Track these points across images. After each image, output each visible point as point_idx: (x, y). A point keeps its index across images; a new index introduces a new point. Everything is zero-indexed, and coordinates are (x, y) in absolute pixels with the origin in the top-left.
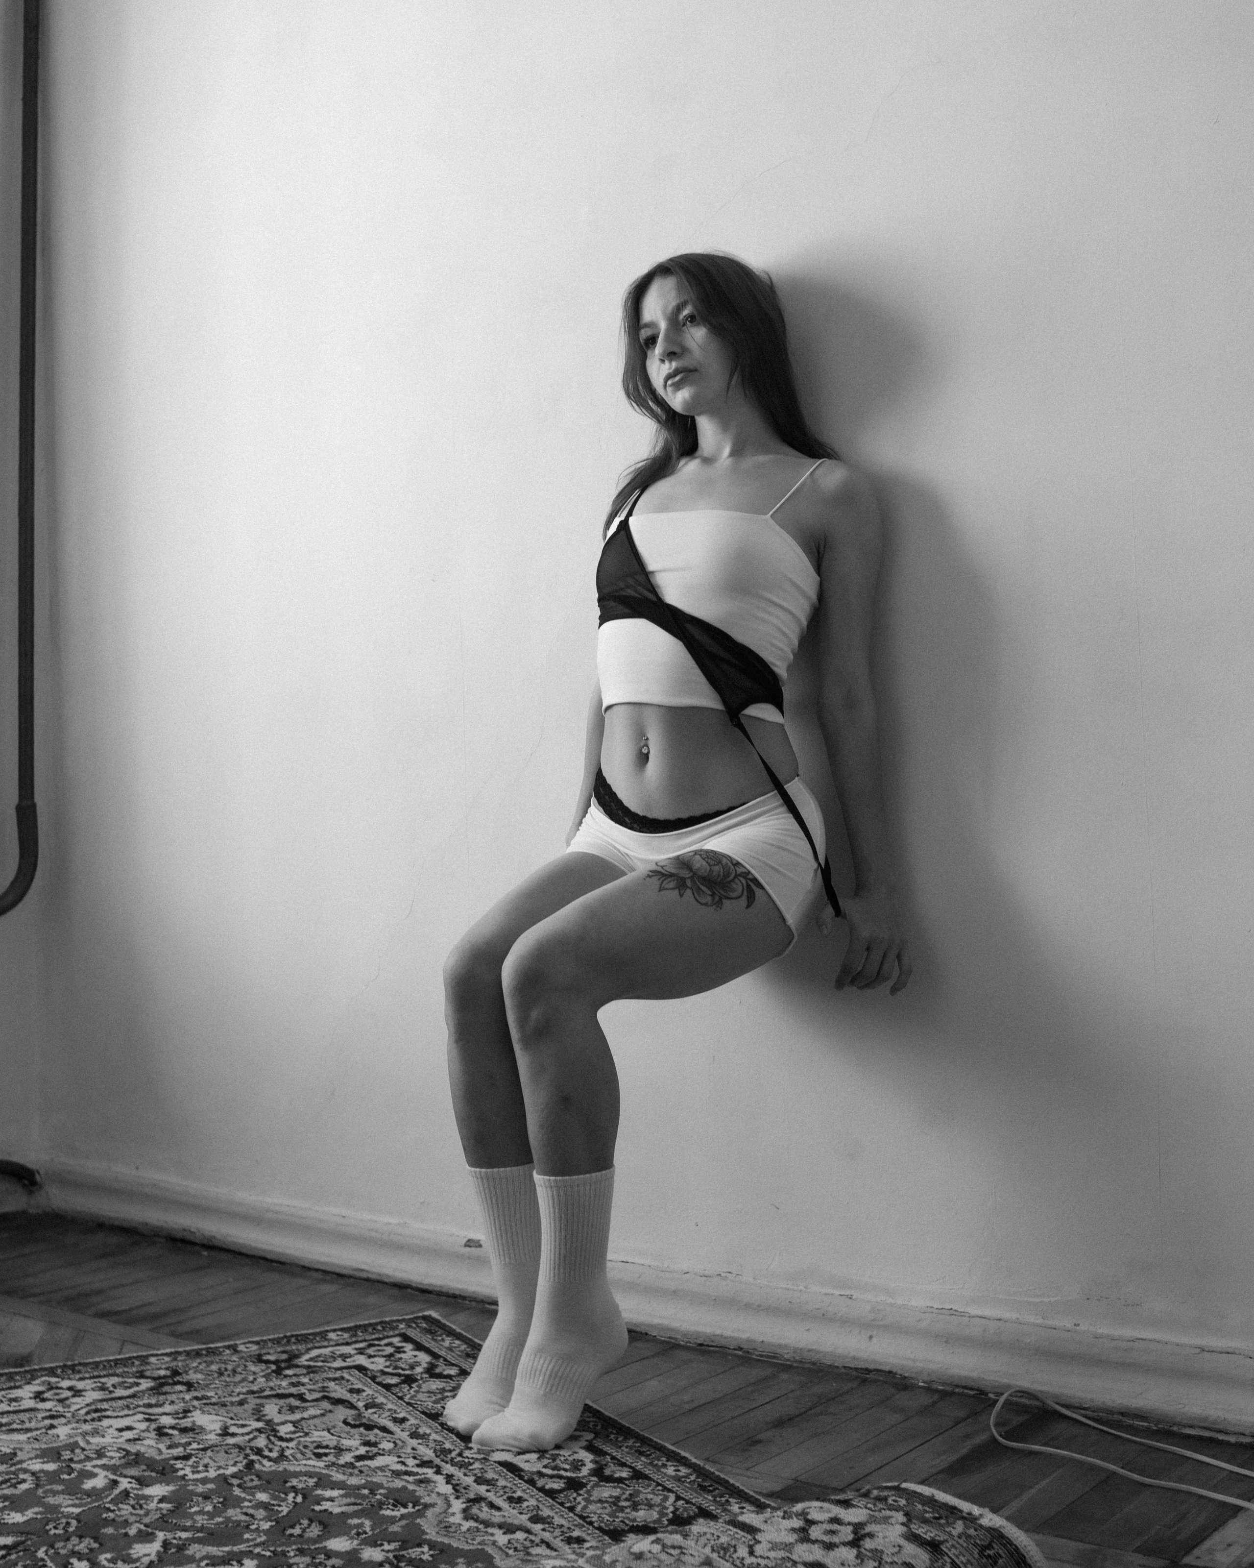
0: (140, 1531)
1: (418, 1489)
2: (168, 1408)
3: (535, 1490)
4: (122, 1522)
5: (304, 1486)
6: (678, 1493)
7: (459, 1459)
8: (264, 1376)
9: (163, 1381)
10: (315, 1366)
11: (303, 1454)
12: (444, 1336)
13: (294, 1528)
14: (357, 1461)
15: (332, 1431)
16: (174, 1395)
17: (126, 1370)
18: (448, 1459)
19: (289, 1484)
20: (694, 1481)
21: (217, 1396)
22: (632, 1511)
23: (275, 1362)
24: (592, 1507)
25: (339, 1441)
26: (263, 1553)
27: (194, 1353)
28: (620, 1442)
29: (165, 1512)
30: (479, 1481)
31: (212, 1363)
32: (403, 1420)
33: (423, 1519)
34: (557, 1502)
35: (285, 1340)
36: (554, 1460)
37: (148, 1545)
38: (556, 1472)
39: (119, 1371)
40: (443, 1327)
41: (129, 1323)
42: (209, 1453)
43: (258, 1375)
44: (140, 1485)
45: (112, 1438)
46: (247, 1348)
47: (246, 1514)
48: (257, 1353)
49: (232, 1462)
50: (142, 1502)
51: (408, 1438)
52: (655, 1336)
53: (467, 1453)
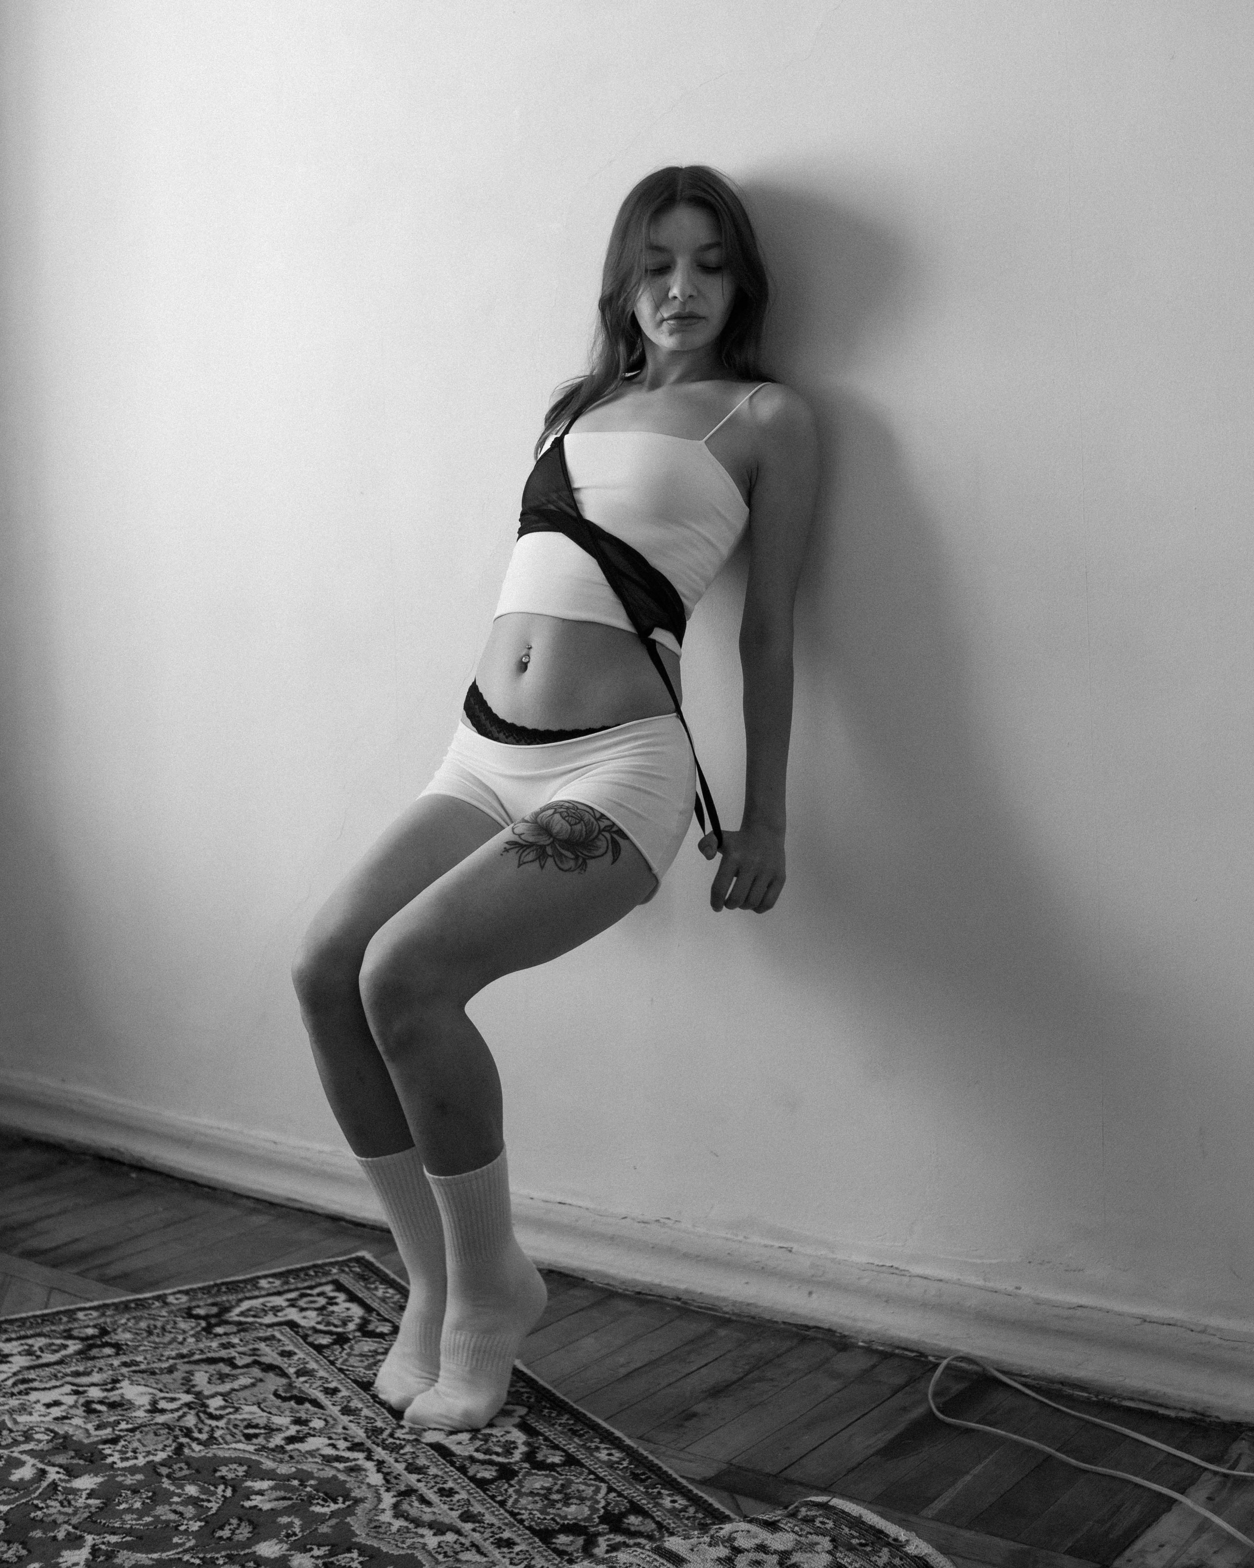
0: (69, 1533)
1: (348, 1479)
2: (96, 1378)
3: (466, 1480)
4: (50, 1522)
5: (233, 1476)
6: (610, 1483)
7: (391, 1440)
8: (193, 1336)
9: (91, 1342)
10: (246, 1323)
11: (233, 1435)
12: (378, 1283)
13: (223, 1530)
14: (287, 1444)
15: (262, 1406)
16: (102, 1360)
17: (53, 1328)
18: (379, 1441)
19: (218, 1474)
20: (626, 1467)
21: (145, 1362)
22: (563, 1506)
23: (206, 1318)
24: (523, 1501)
25: (269, 1419)
26: (192, 1560)
27: (122, 1306)
28: (554, 1418)
29: (93, 1510)
30: (412, 1468)
31: (141, 1318)
32: (335, 1391)
33: (354, 1517)
34: (487, 1495)
35: (216, 1289)
36: (486, 1441)
37: (77, 1552)
38: (487, 1457)
39: (46, 1329)
40: (377, 1272)
41: (55, 1265)
42: (138, 1435)
43: (188, 1335)
44: (69, 1476)
45: (40, 1416)
46: (177, 1299)
47: (175, 1512)
48: (188, 1305)
49: (160, 1446)
50: (71, 1497)
51: (339, 1414)
52: (592, 1282)
53: (399, 1433)
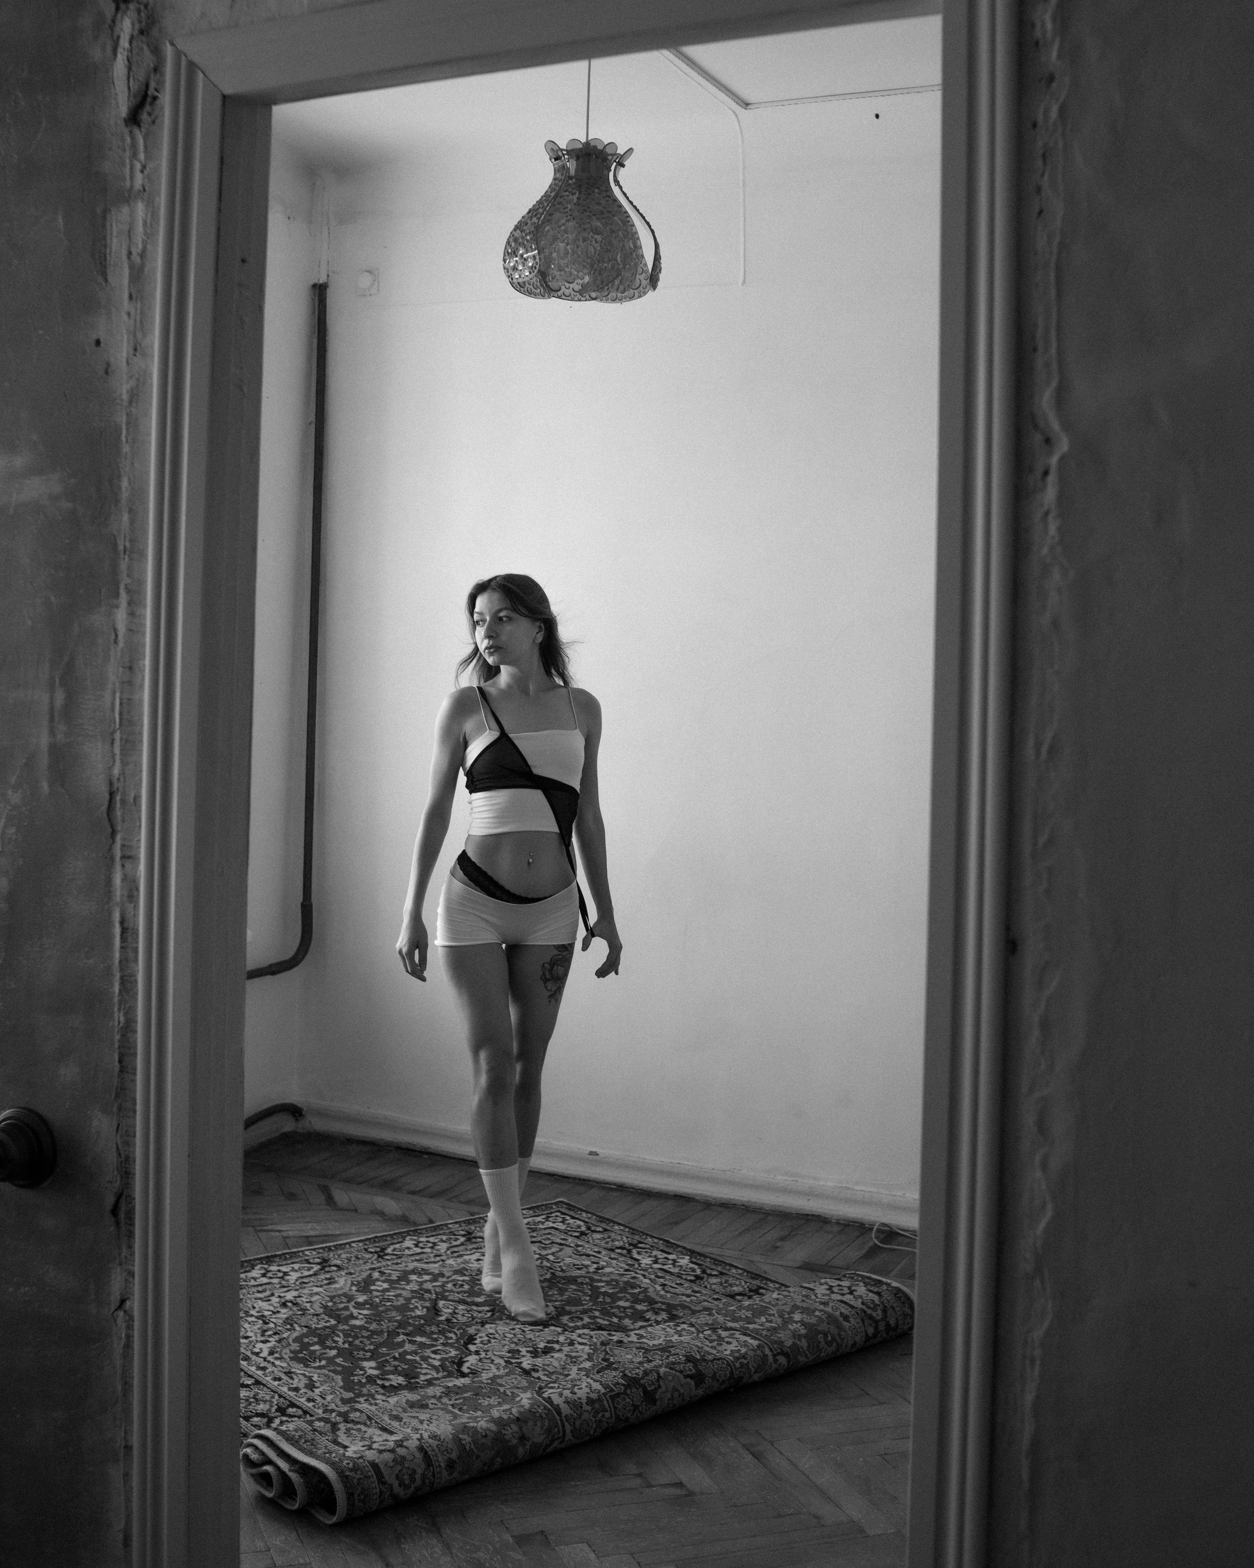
1: (635, 1281)
3: (683, 1280)
11: (570, 1268)
14: (597, 1270)
15: (572, 1258)
18: (636, 1268)
22: (730, 1287)
25: (580, 1262)
30: (657, 1277)
32: (599, 1252)
34: (697, 1285)
41: (432, 1197)
51: (610, 1260)
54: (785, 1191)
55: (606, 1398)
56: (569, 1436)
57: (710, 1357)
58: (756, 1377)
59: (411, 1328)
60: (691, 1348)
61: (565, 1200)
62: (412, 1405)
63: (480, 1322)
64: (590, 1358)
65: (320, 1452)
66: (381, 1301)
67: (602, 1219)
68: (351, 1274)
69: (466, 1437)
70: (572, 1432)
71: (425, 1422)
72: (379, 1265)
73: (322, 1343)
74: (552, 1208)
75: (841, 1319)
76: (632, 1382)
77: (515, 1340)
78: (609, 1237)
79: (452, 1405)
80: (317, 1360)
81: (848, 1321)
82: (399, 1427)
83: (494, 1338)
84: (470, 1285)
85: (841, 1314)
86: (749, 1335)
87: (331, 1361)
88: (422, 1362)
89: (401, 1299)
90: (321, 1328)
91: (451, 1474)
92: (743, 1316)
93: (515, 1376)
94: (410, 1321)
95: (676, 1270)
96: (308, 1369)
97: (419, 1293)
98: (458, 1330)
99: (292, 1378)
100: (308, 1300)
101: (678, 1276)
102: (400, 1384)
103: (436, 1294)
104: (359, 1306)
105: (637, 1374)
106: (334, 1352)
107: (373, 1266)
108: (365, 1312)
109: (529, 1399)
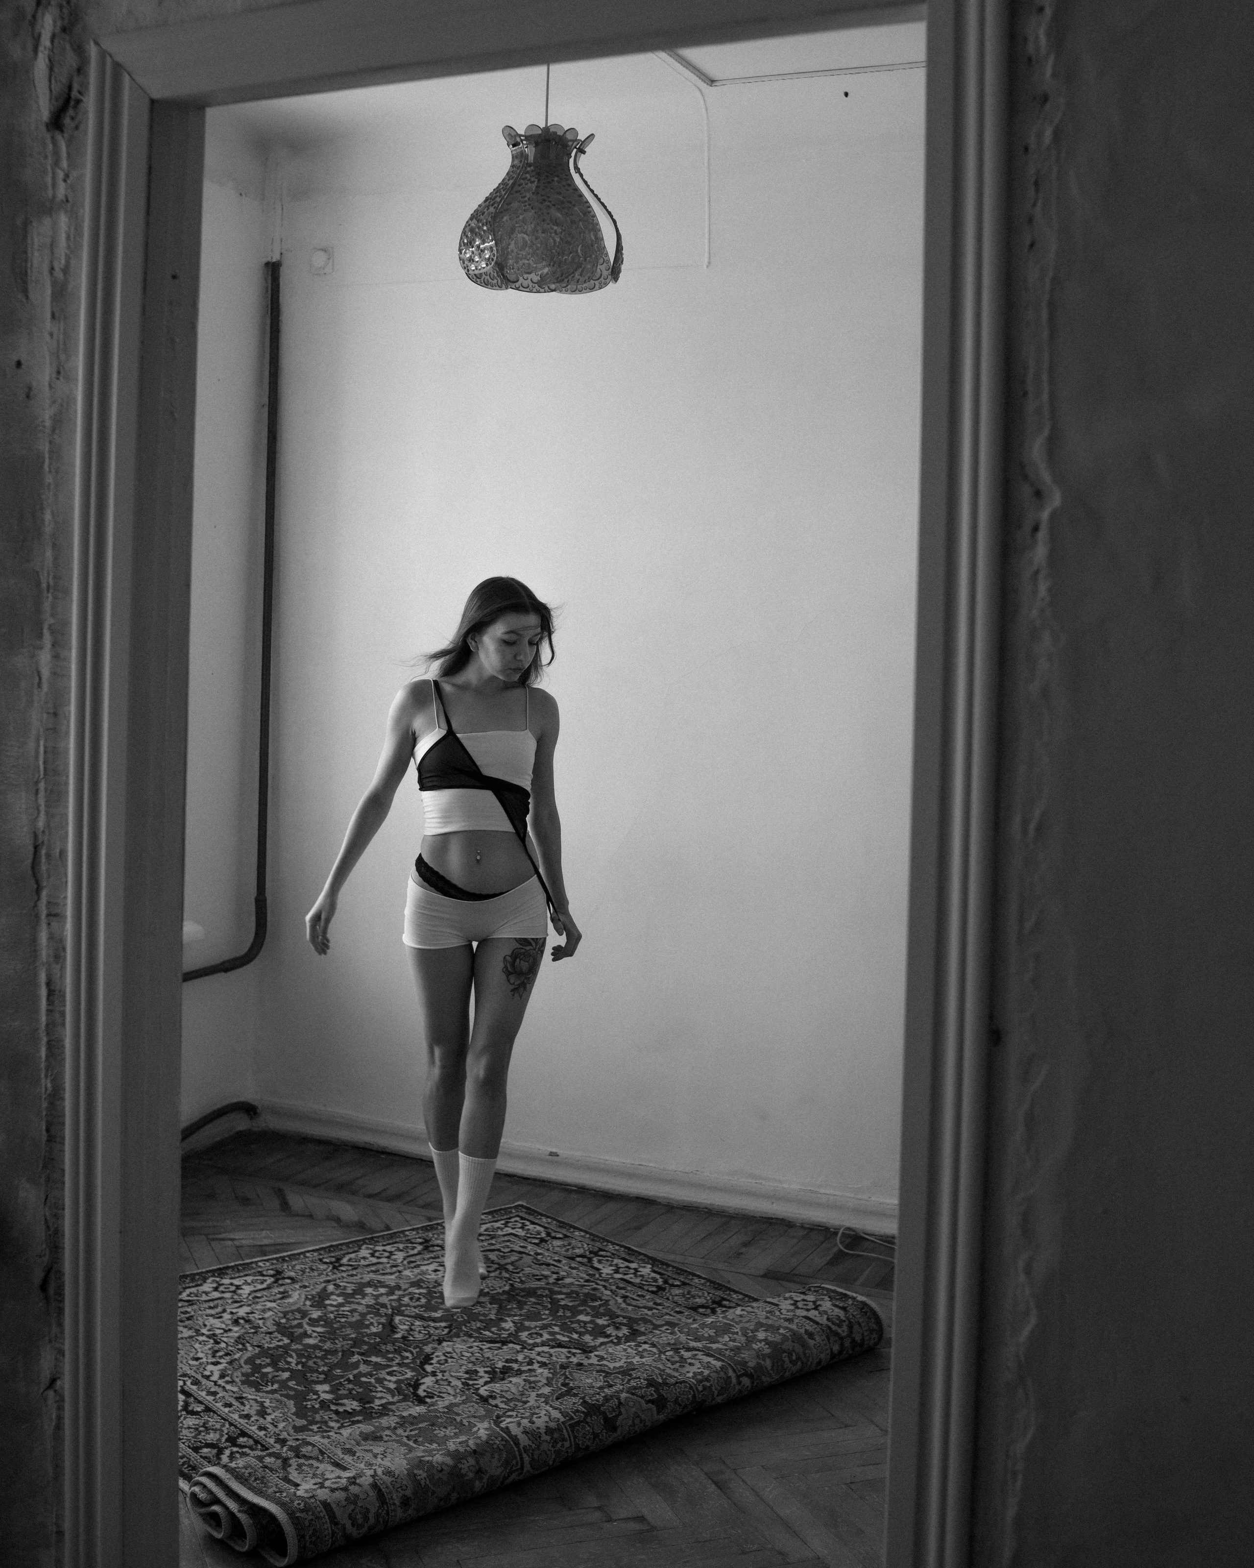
1: (595, 1293)
3: (645, 1291)
5: (545, 1294)
6: (707, 1290)
11: (530, 1279)
14: (557, 1281)
15: (532, 1267)
17: (400, 1239)
19: (538, 1293)
22: (693, 1299)
24: (675, 1298)
25: (540, 1272)
28: (666, 1268)
34: (659, 1296)
52: (659, 1202)
54: (749, 1193)
55: (566, 1428)
56: (527, 1467)
57: (673, 1381)
58: (719, 1400)
59: (366, 1347)
60: (653, 1371)
61: (525, 1204)
62: (366, 1437)
63: (437, 1340)
64: (549, 1383)
65: (271, 1490)
66: (335, 1318)
67: (562, 1225)
68: (305, 1287)
69: (421, 1472)
70: (530, 1463)
71: (380, 1456)
72: (334, 1277)
73: (274, 1364)
74: (511, 1212)
75: (806, 1337)
76: (592, 1409)
77: (473, 1359)
78: (569, 1244)
79: (407, 1437)
80: (269, 1384)
81: (814, 1339)
82: (352, 1462)
83: (452, 1357)
84: (426, 1298)
85: (806, 1331)
86: (712, 1356)
87: (283, 1384)
88: (377, 1385)
89: (356, 1314)
90: (274, 1348)
91: (404, 1512)
92: (706, 1335)
93: (472, 1404)
94: (366, 1339)
95: (638, 1280)
96: (260, 1394)
97: (375, 1309)
98: (414, 1348)
99: (243, 1404)
100: (261, 1317)
101: (640, 1287)
102: (354, 1410)
103: (393, 1309)
104: (313, 1322)
105: (597, 1400)
106: (286, 1375)
107: (329, 1278)
108: (319, 1329)
109: (486, 1429)
